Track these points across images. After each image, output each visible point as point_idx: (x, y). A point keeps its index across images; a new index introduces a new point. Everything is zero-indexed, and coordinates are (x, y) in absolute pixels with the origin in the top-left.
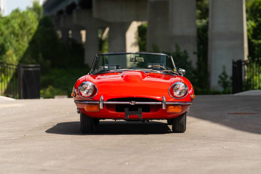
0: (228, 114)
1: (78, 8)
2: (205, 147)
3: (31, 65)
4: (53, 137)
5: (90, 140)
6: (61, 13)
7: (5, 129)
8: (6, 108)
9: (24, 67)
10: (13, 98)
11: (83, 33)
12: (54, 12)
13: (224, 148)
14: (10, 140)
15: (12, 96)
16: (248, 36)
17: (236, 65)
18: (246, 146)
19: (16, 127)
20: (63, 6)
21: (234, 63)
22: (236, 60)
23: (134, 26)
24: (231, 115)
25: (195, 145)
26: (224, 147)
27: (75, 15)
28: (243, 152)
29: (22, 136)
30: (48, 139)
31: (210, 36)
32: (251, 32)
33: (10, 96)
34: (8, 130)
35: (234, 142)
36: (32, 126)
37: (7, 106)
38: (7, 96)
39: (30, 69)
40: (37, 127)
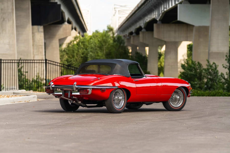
1: (143, 30)
6: (131, 33)
11: (147, 49)
12: (127, 33)
20: (133, 29)
27: (141, 35)
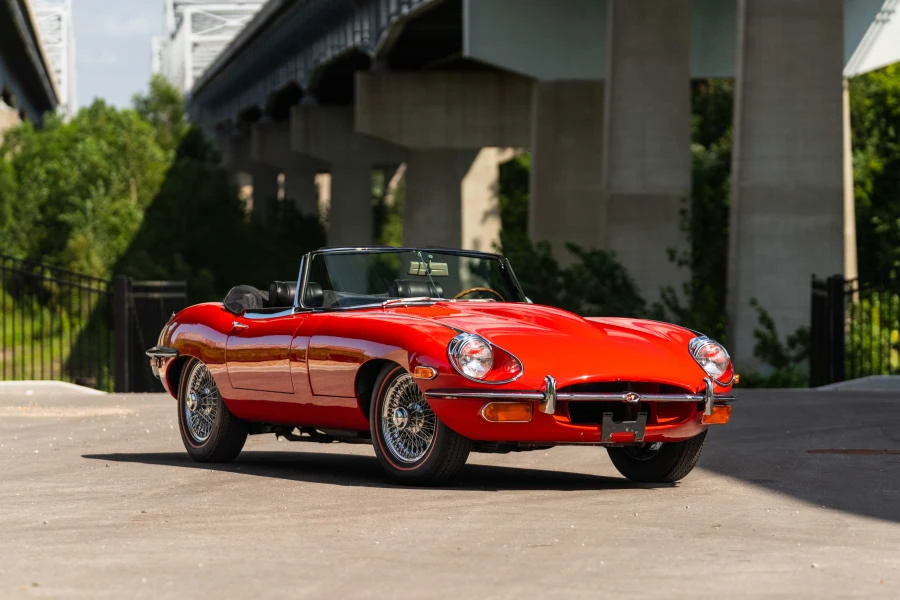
0: (809, 452)
1: (307, 100)
2: (749, 561)
3: (157, 283)
4: (239, 520)
5: (362, 532)
6: (251, 115)
7: (77, 490)
8: (77, 421)
9: (137, 289)
10: (98, 387)
11: (324, 181)
12: (232, 113)
13: (813, 567)
14: (98, 526)
15: (93, 381)
16: (858, 201)
17: (824, 293)
18: (886, 561)
19: (113, 484)
20: (259, 96)
21: (816, 285)
22: (823, 276)
23: (488, 162)
24: (819, 455)
25: (716, 555)
26: (816, 565)
27: (296, 121)
28: (882, 582)
29: (135, 513)
30: (219, 524)
31: (733, 199)
32: (869, 186)
33: (88, 381)
34: (88, 493)
35: (843, 548)
36: (167, 482)
37: (81, 413)
38: (79, 383)
39: (156, 295)
40: (183, 486)
